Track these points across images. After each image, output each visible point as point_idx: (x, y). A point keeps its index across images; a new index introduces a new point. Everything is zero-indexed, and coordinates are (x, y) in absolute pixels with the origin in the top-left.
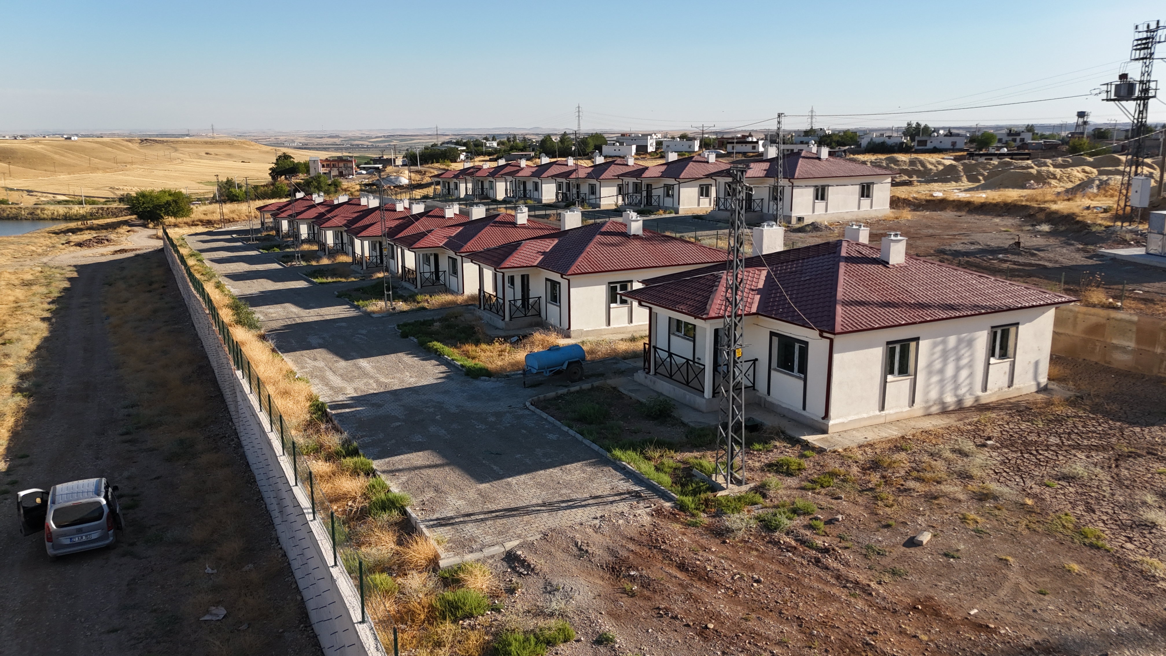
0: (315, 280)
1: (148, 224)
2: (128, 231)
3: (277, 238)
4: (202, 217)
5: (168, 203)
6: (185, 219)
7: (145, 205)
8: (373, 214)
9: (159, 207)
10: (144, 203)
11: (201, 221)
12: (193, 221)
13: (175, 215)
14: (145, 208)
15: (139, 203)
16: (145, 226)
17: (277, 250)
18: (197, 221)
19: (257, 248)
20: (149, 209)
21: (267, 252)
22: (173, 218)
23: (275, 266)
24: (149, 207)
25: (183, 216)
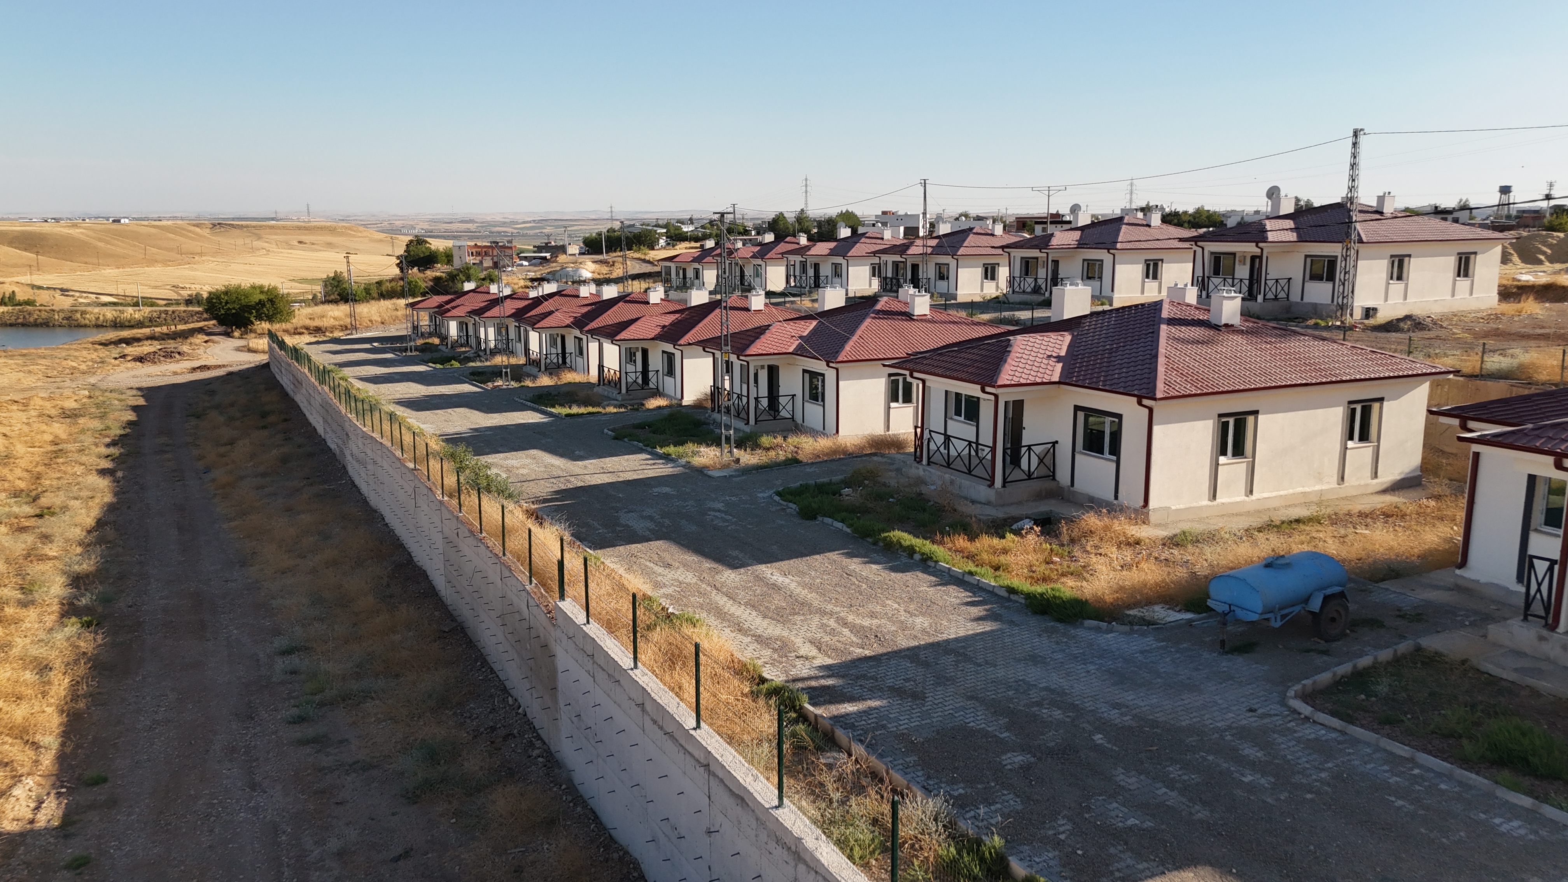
0: (553, 410)
1: (232, 331)
2: (206, 342)
3: (443, 348)
4: (308, 322)
5: (261, 303)
6: (284, 326)
7: (228, 305)
8: (615, 308)
9: (248, 308)
10: (227, 303)
11: (307, 328)
12: (296, 329)
13: (270, 319)
14: (229, 309)
15: (221, 303)
16: (228, 335)
17: (456, 364)
18: (301, 328)
19: (424, 362)
20: (234, 311)
21: (441, 367)
22: (267, 323)
23: (467, 388)
24: (234, 308)
25: (281, 321)
